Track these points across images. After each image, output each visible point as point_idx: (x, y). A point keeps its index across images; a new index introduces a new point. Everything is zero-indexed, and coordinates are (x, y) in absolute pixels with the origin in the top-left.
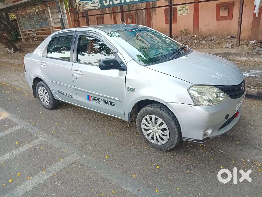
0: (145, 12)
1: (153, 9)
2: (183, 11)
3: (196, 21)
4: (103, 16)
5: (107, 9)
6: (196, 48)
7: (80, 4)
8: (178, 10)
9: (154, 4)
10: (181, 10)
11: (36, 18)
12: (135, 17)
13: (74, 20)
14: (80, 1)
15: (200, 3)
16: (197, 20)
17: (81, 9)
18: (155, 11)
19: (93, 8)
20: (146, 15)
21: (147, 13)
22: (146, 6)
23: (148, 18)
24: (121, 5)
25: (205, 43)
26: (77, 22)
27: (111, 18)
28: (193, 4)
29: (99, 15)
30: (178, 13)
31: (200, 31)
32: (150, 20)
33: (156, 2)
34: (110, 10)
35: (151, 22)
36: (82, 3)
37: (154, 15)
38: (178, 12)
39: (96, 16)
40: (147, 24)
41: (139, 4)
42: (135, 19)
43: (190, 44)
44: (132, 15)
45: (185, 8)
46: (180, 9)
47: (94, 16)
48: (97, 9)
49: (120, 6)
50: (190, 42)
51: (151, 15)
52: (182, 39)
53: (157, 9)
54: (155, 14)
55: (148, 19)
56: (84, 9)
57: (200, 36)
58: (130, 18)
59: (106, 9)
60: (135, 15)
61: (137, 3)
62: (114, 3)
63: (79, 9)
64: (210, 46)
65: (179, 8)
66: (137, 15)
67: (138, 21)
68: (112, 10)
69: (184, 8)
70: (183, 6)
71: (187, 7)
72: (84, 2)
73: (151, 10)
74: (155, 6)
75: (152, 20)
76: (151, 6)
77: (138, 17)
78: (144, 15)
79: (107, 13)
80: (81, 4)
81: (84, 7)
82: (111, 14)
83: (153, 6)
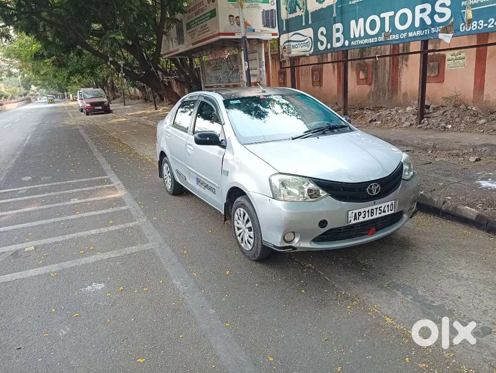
0: (390, 61)
1: (403, 57)
2: (456, 61)
3: (479, 80)
4: (322, 66)
5: (329, 55)
6: (463, 131)
7: (284, 48)
8: (446, 60)
9: (405, 46)
10: (453, 59)
11: (225, 67)
12: (373, 69)
13: (279, 72)
14: (285, 43)
15: (489, 47)
16: (481, 80)
17: (285, 55)
18: (407, 60)
19: (303, 53)
20: (390, 65)
21: (393, 64)
22: (392, 52)
23: (393, 72)
24: (344, 49)
25: (485, 123)
26: (283, 76)
27: (334, 71)
28: (476, 49)
29: (316, 65)
30: (446, 65)
31: (486, 101)
32: (397, 75)
33: (409, 45)
34: (333, 56)
35: (398, 79)
36: (288, 45)
37: (404, 67)
38: (447, 63)
39: (311, 66)
40: (390, 82)
41: (381, 48)
42: (372, 72)
43: (457, 122)
44: (367, 65)
45: (459, 56)
46: (451, 57)
47: (308, 66)
48: (308, 55)
49: (343, 51)
50: (457, 120)
51: (399, 67)
52: (444, 113)
53: (411, 56)
54: (406, 65)
55: (393, 74)
56: (290, 55)
57: (483, 110)
58: (363, 71)
59: (327, 55)
60: (373, 65)
61: (378, 46)
62: (334, 46)
63: (282, 55)
64: (491, 131)
65: (448, 55)
66: (376, 65)
67: (375, 77)
68: (336, 57)
69: (457, 57)
70: (456, 52)
71: (463, 55)
72: (290, 45)
73: (400, 58)
74: (407, 50)
75: (400, 76)
76: (401, 51)
77: (376, 69)
78: (388, 66)
79: (329, 61)
80: (286, 47)
81: (290, 53)
82: (334, 64)
83: (403, 50)
